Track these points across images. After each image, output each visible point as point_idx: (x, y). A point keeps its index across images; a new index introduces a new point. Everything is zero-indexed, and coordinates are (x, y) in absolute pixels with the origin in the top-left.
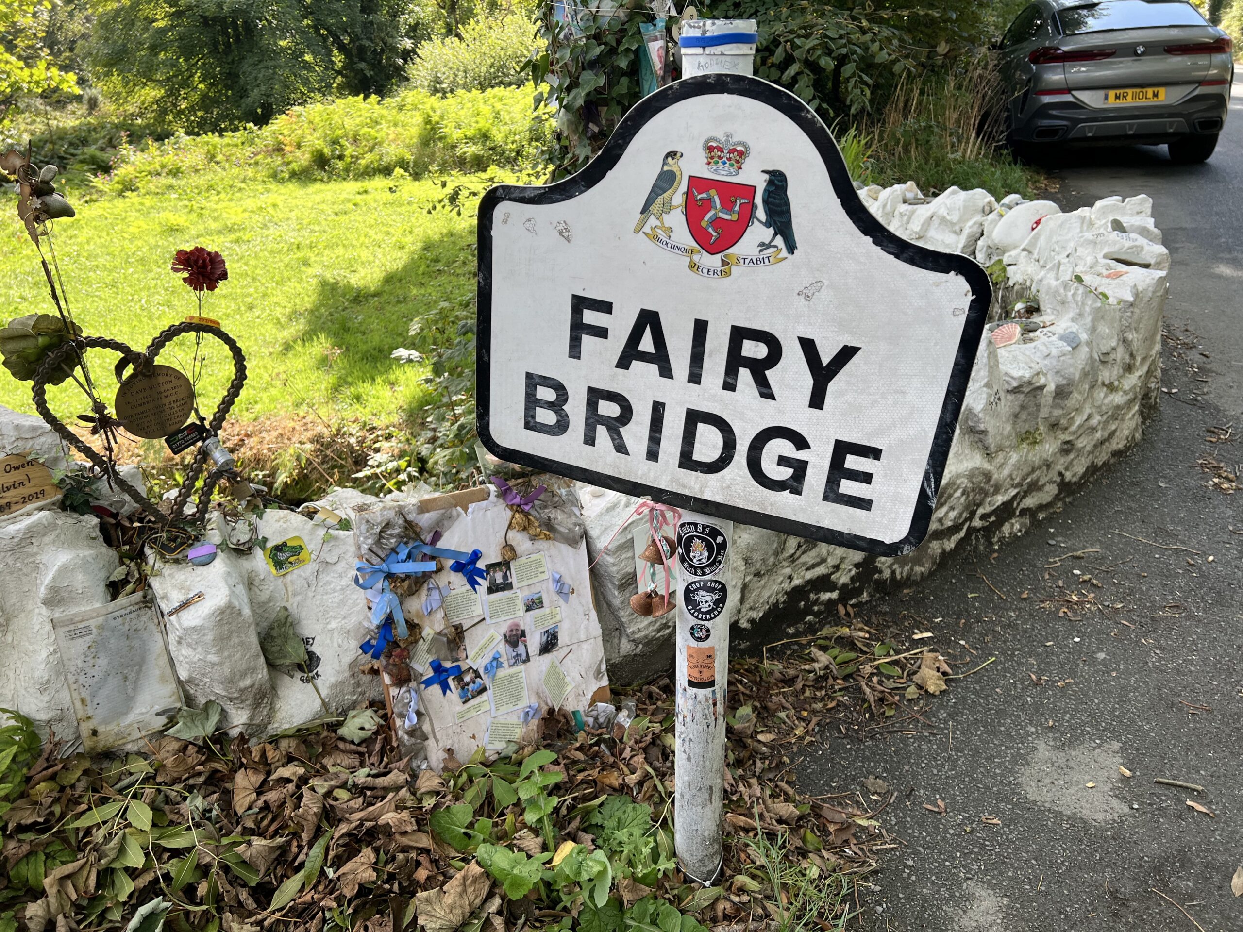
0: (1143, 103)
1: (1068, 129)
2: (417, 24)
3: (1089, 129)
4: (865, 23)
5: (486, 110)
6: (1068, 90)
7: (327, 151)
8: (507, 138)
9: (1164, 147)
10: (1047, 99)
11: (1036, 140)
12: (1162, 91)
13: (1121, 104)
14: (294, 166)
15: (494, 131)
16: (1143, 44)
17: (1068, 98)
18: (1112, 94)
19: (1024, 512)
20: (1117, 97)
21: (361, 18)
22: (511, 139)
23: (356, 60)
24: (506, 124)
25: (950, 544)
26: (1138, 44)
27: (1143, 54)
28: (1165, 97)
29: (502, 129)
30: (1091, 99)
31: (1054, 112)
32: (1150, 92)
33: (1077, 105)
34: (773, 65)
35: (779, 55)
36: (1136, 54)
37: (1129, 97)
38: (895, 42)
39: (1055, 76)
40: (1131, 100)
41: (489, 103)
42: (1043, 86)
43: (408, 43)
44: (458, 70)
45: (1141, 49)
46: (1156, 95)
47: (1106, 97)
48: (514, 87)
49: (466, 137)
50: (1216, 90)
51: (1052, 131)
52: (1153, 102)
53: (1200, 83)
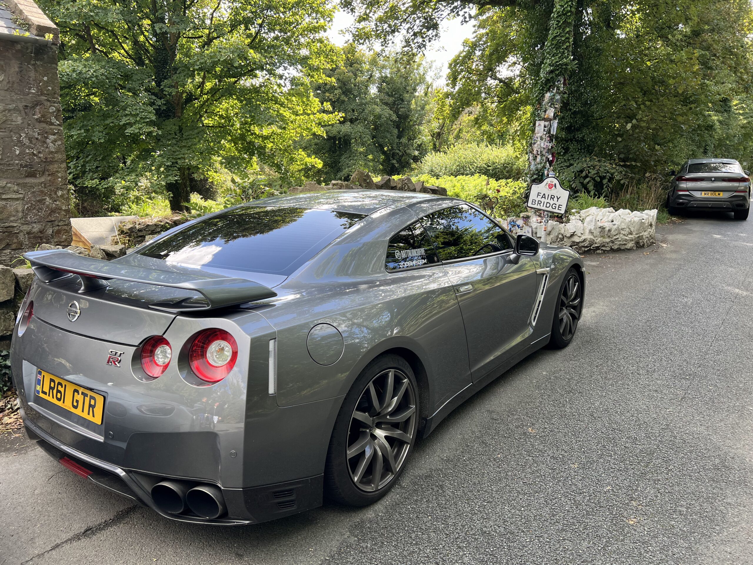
0: (715, 196)
1: (687, 203)
2: (421, 144)
3: (695, 204)
4: (614, 166)
5: (458, 185)
6: (688, 191)
8: (467, 197)
10: (681, 193)
11: (677, 206)
12: (721, 193)
13: (706, 196)
15: (461, 194)
16: (714, 177)
17: (687, 193)
18: (703, 193)
19: (602, 250)
20: (705, 194)
21: (397, 140)
22: (469, 198)
23: (391, 159)
24: (466, 191)
25: (586, 249)
26: (712, 177)
27: (714, 181)
28: (723, 195)
29: (465, 193)
30: (697, 195)
31: (683, 197)
32: (717, 193)
33: (691, 196)
34: (582, 177)
35: (584, 174)
36: (711, 180)
37: (709, 194)
38: (623, 173)
39: (683, 185)
40: (709, 195)
41: (460, 182)
42: (680, 189)
43: (416, 153)
44: (443, 167)
45: (713, 179)
46: (719, 194)
47: (701, 194)
48: (470, 176)
50: (742, 194)
51: (682, 204)
52: (719, 197)
53: (736, 191)
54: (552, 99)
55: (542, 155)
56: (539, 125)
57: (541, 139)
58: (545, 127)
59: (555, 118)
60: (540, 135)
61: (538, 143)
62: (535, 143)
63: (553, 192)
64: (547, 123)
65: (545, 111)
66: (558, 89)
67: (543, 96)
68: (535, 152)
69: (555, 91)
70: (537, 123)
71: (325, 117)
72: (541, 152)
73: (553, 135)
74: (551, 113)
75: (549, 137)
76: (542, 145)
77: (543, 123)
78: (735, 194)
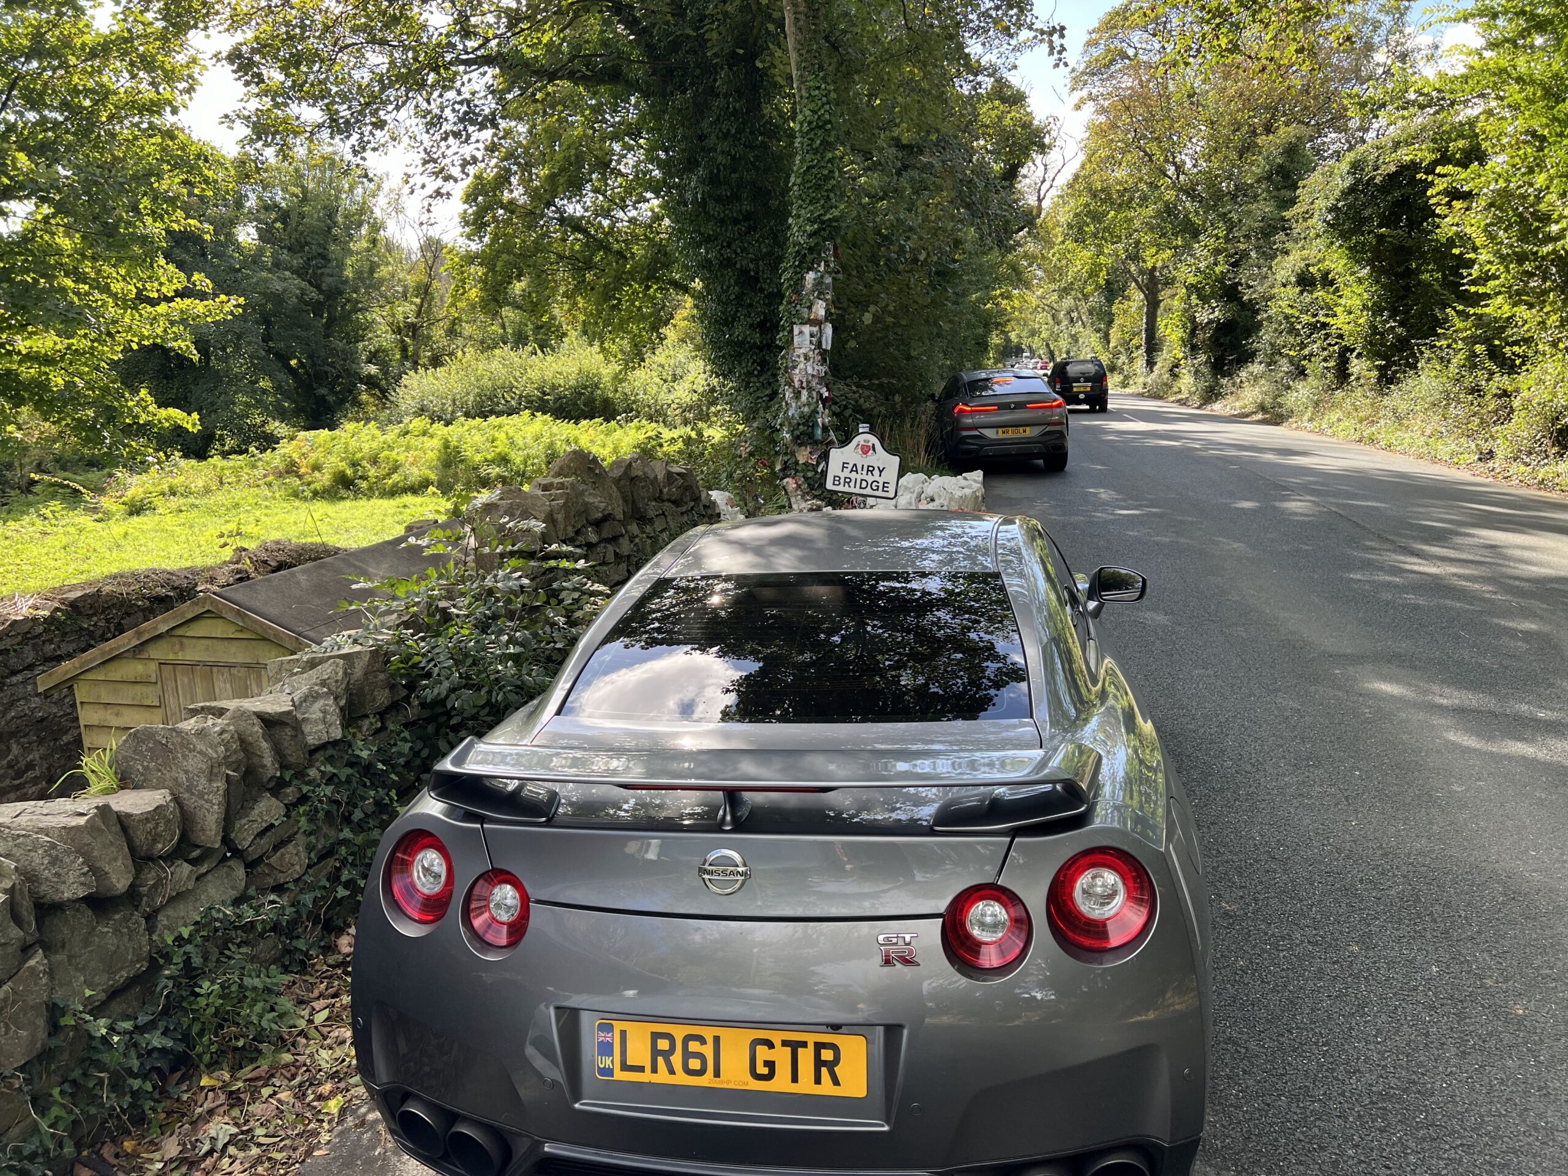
0: (1018, 435)
1: (984, 450)
3: (990, 451)
6: (976, 428)
7: (349, 472)
9: (1041, 462)
10: (965, 433)
11: (961, 457)
12: (1027, 429)
13: (1005, 436)
14: (317, 486)
16: (1013, 403)
17: (976, 433)
18: (1000, 430)
20: (1003, 432)
26: (1010, 403)
27: (1014, 408)
28: (1030, 432)
30: (990, 433)
31: (970, 441)
32: (1021, 429)
33: (981, 437)
36: (1011, 409)
37: (1010, 432)
39: (967, 419)
40: (1011, 434)
42: (962, 426)
43: (372, 370)
44: (444, 398)
45: (1013, 406)
46: (1025, 431)
47: (997, 433)
49: (486, 460)
50: (1058, 428)
51: (970, 452)
52: (1023, 435)
53: (1049, 424)
54: (818, 283)
55: (810, 389)
56: (801, 332)
57: (807, 358)
58: (812, 336)
59: (826, 319)
60: (803, 351)
61: (802, 366)
62: (794, 367)
63: (872, 460)
64: (815, 329)
65: (810, 308)
66: (827, 265)
67: (803, 278)
68: (797, 384)
69: (822, 269)
70: (796, 329)
71: (199, 307)
72: (808, 382)
73: (825, 351)
74: (820, 309)
75: (820, 354)
76: (810, 371)
77: (807, 329)
78: (1049, 429)
